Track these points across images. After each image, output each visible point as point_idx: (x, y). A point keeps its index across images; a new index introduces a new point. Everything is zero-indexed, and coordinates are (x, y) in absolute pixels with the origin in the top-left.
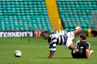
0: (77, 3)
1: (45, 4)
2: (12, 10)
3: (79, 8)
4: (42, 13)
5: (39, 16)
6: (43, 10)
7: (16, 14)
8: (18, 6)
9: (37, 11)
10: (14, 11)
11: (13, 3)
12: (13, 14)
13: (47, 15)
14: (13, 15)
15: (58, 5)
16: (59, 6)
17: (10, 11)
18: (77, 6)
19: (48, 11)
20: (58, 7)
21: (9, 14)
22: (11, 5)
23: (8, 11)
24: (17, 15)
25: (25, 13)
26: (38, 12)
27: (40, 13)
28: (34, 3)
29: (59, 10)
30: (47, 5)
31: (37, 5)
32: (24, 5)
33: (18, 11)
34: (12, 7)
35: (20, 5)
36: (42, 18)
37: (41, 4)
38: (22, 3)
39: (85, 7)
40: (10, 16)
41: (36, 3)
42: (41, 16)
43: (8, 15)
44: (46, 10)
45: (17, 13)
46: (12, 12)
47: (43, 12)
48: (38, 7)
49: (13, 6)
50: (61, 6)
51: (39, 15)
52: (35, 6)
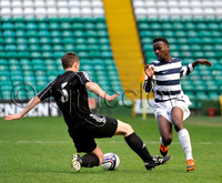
0: (190, 26)
1: (106, 30)
2: (16, 44)
3: (197, 40)
4: (98, 54)
5: (88, 61)
6: (99, 44)
7: (27, 54)
8: (33, 33)
9: (83, 47)
10: (22, 47)
11: (21, 25)
12: (20, 54)
13: (111, 58)
14: (18, 59)
15: (139, 30)
16: (143, 33)
17: (12, 47)
18: (192, 34)
19: (114, 48)
20: (141, 38)
21: (9, 54)
22: (14, 30)
23: (8, 47)
24: (31, 59)
25: (53, 51)
26: (87, 51)
27: (92, 54)
28: (76, 25)
29: (142, 45)
30: (111, 33)
31: (84, 30)
32: (50, 30)
33: (34, 48)
34: (16, 38)
35: (38, 30)
36: (98, 67)
37: (96, 30)
38: (43, 26)
39: (213, 37)
40: (13, 62)
41: (80, 25)
42: (95, 61)
43: (7, 58)
44: (109, 44)
45: (31, 51)
46: (17, 51)
47: (101, 51)
48: (86, 38)
49: (20, 33)
50: (149, 33)
51: (90, 58)
52: (79, 33)
